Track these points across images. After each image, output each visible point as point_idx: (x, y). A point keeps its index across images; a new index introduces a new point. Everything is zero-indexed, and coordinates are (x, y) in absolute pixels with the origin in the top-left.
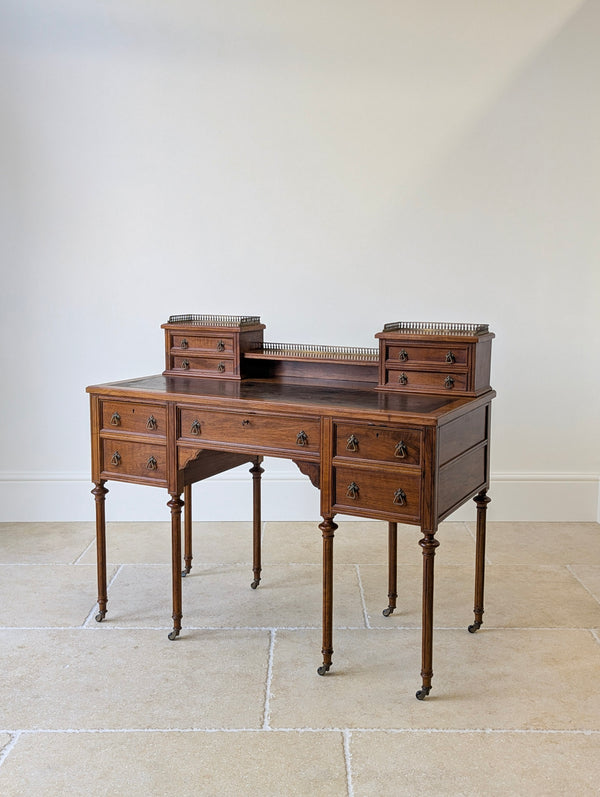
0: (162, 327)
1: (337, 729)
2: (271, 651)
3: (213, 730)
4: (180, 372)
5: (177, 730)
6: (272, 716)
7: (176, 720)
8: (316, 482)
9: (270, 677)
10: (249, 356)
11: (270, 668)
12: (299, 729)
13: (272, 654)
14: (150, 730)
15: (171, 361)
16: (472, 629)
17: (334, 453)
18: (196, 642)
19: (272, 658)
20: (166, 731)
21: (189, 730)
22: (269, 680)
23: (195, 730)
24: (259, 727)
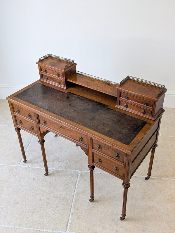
0: (37, 63)
2: (77, 185)
3: (51, 231)
4: (45, 80)
5: (39, 229)
6: (71, 224)
7: (39, 223)
8: (87, 153)
9: (74, 201)
10: (69, 80)
11: (75, 195)
13: (76, 186)
14: (31, 229)
15: (42, 76)
16: (146, 179)
17: (93, 148)
18: (53, 177)
19: (76, 189)
20: (35, 229)
21: (43, 230)
22: (73, 203)
23: (45, 230)
24: (65, 230)
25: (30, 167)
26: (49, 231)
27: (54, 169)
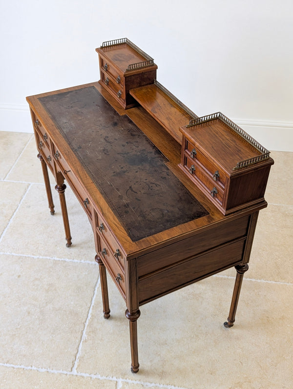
1: (115, 379)
5: (23, 366)
6: (82, 358)
7: (24, 356)
9: (90, 316)
11: (92, 306)
12: (93, 376)
14: (8, 365)
19: (95, 295)
20: (16, 367)
21: (30, 368)
22: (88, 321)
23: (33, 368)
24: (70, 370)
25: (14, 254)
26: (40, 370)
27: (58, 259)
